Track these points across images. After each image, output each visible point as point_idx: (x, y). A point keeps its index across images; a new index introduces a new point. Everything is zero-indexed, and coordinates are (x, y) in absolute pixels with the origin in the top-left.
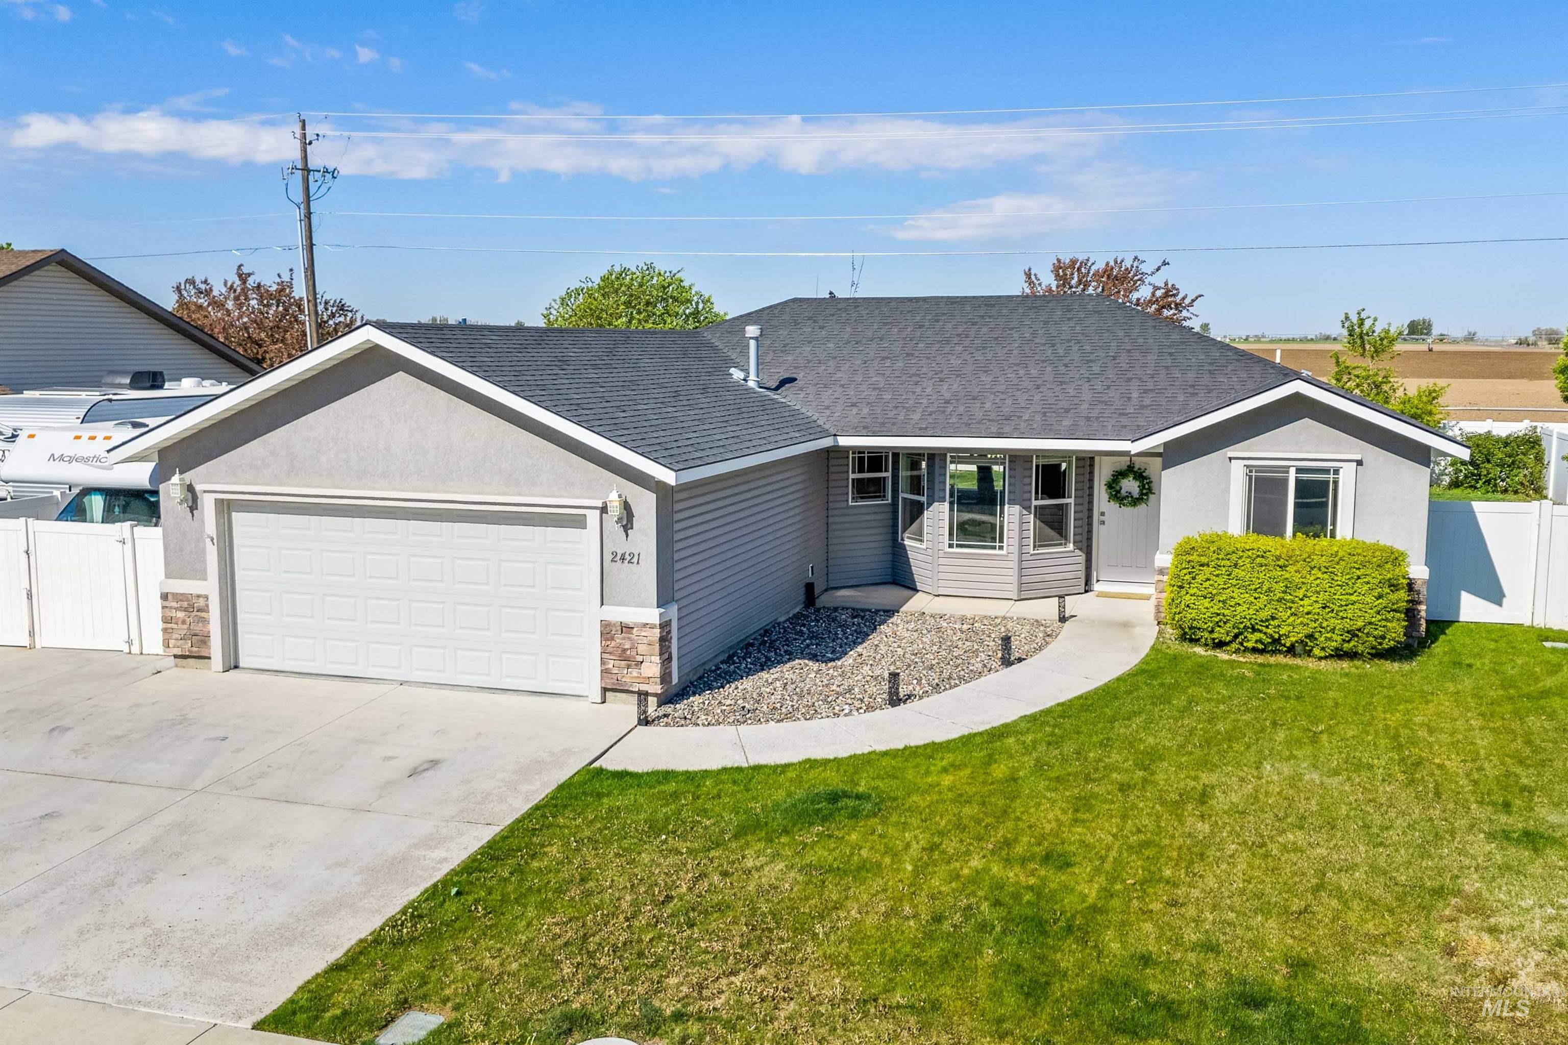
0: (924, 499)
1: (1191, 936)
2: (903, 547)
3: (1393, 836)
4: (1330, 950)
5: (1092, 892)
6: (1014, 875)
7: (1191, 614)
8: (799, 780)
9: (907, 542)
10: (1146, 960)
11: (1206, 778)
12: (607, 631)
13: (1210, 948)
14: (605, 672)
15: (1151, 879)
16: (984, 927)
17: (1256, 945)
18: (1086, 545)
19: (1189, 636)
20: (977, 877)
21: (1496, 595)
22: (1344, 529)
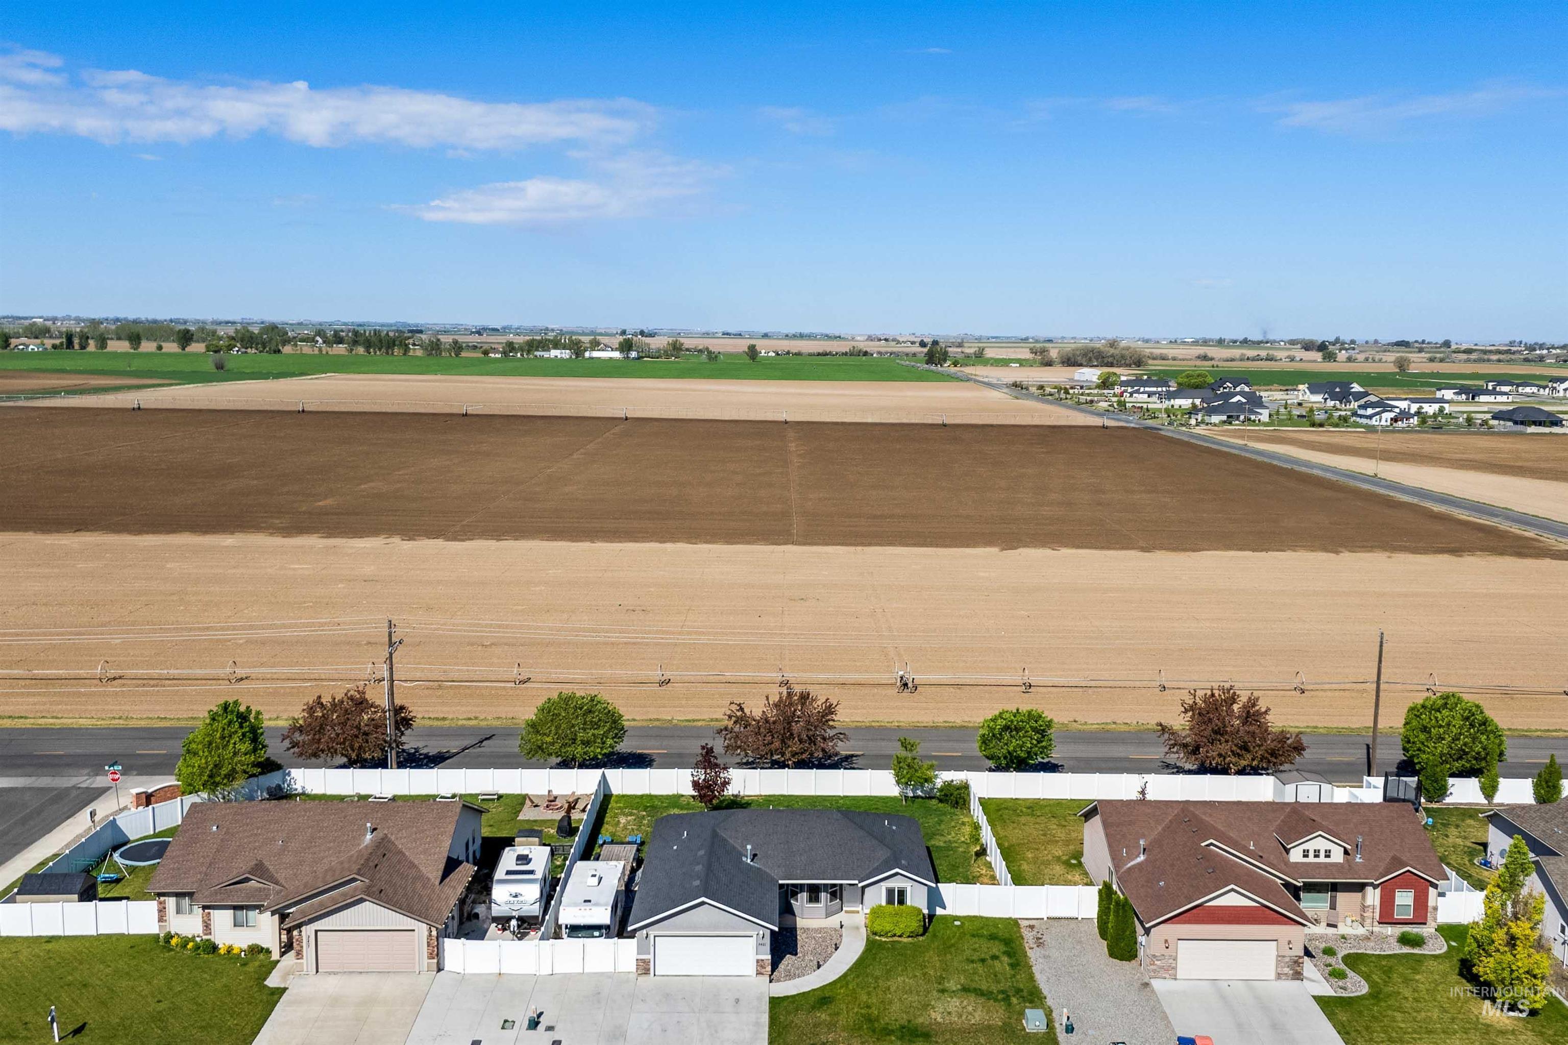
0: (799, 891)
1: (893, 1019)
2: (791, 904)
3: (921, 993)
4: (913, 1018)
5: (876, 1012)
6: (863, 1011)
7: (875, 929)
8: (814, 995)
9: (792, 901)
10: (888, 1024)
11: (889, 983)
12: (758, 961)
13: (896, 1020)
14: (757, 970)
15: (885, 1009)
16: (862, 1022)
17: (903, 1019)
18: (841, 899)
19: (875, 934)
20: (857, 1012)
21: (944, 908)
22: (909, 903)
